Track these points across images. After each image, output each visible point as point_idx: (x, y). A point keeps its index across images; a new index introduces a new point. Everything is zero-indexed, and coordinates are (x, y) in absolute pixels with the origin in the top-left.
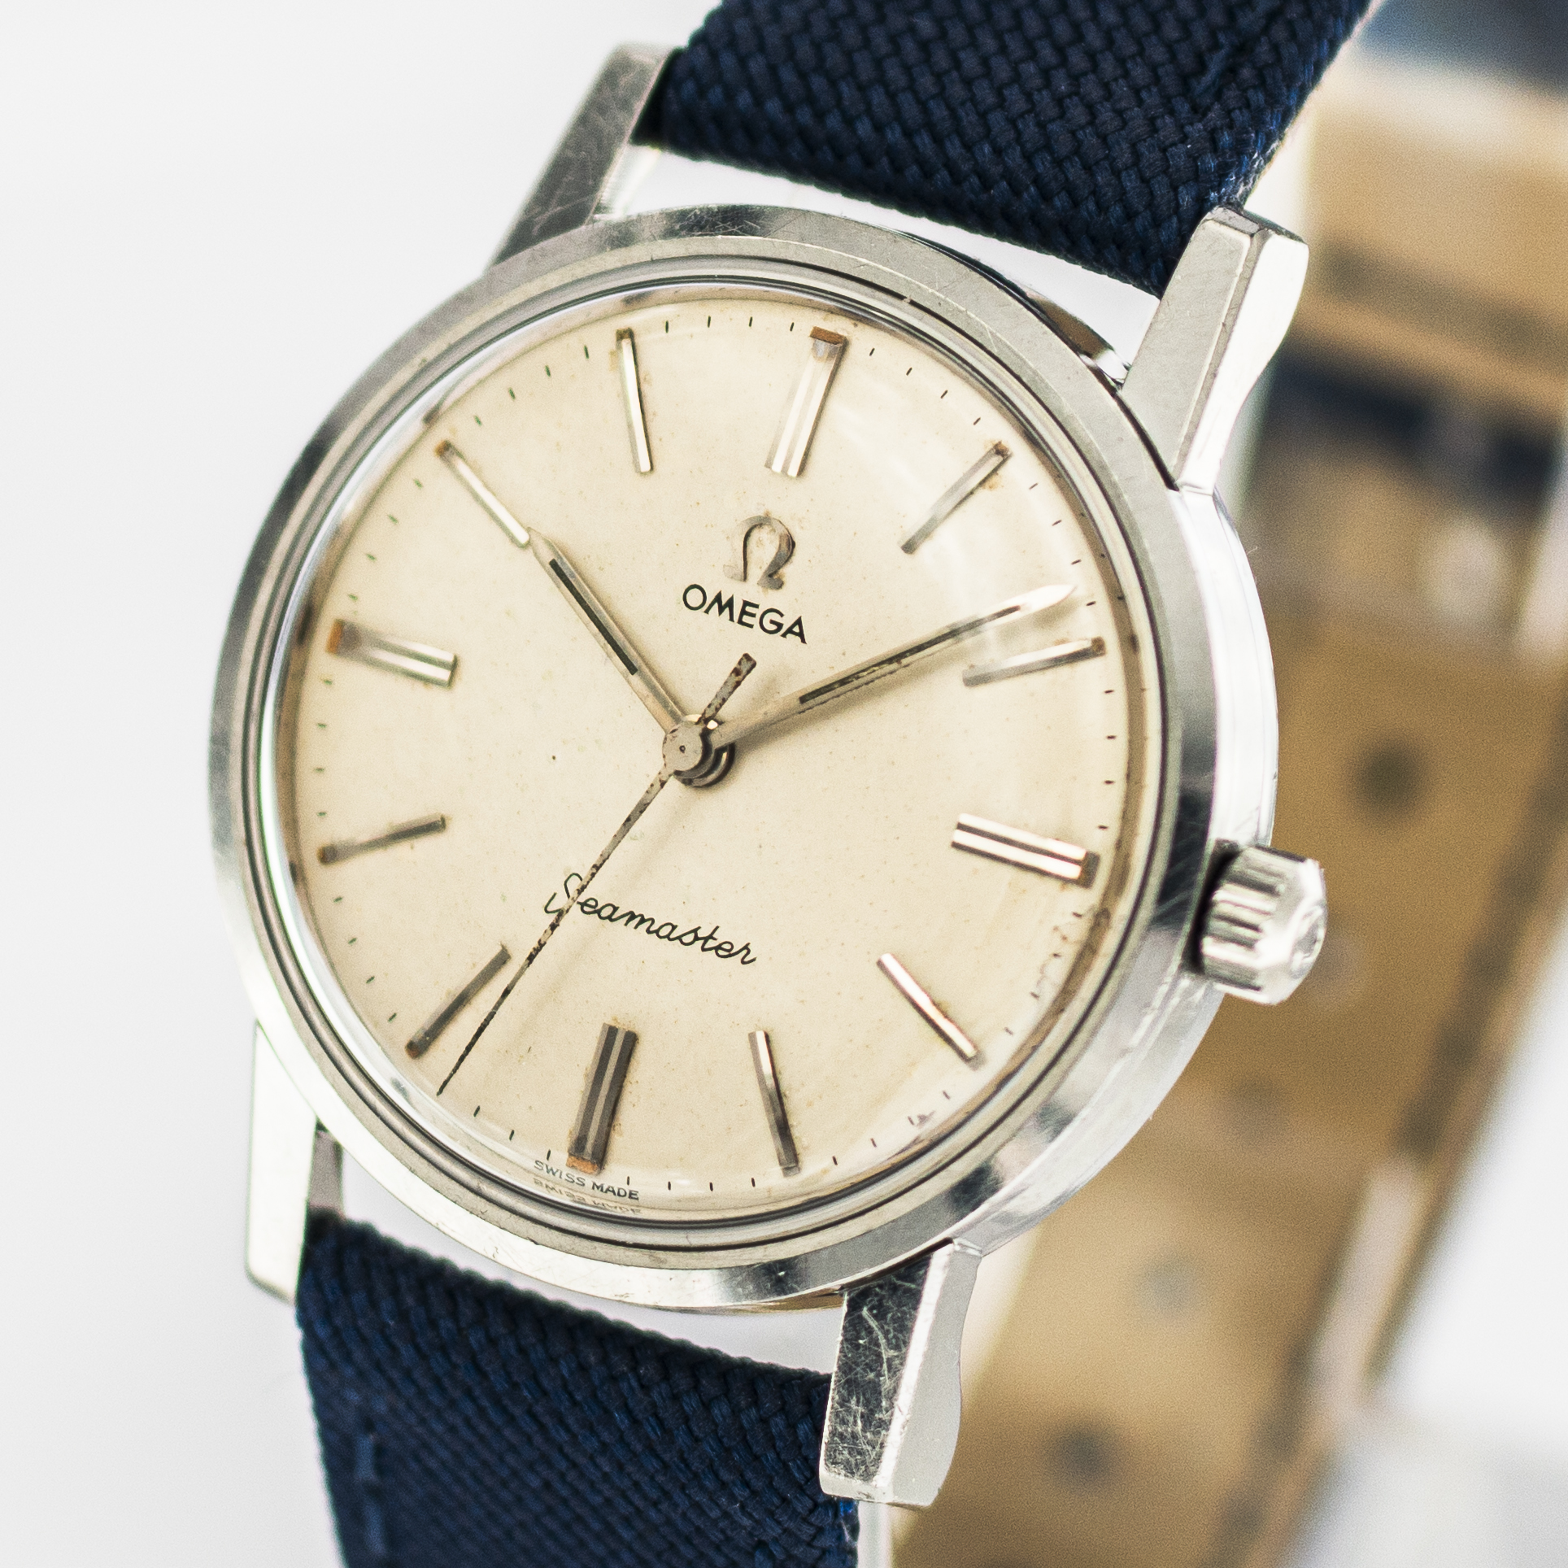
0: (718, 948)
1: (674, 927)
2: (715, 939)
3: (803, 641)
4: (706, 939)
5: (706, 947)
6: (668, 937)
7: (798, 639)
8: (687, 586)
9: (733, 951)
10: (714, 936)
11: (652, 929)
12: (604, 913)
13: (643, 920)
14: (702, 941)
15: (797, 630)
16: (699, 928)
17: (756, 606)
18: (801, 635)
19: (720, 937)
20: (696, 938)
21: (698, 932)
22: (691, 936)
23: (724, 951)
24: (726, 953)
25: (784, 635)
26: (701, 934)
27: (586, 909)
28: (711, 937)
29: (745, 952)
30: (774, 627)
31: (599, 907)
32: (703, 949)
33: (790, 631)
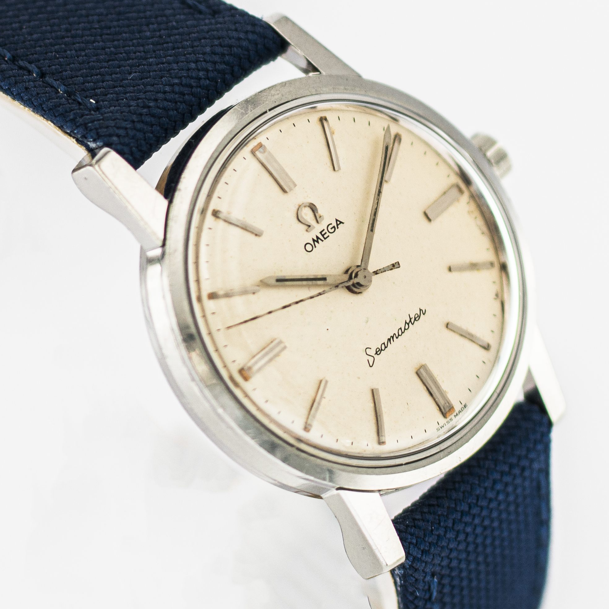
0: (415, 319)
1: (401, 329)
2: (412, 318)
3: (343, 223)
4: (410, 321)
5: (412, 322)
6: (402, 333)
7: (342, 224)
8: (304, 247)
9: (419, 315)
10: (411, 317)
11: (397, 336)
12: (383, 348)
13: (393, 337)
14: (410, 323)
15: (339, 222)
16: (406, 321)
17: (324, 230)
18: (341, 222)
19: (412, 316)
20: (408, 324)
21: (407, 322)
22: (407, 325)
23: (417, 318)
24: (418, 318)
25: (338, 228)
26: (408, 322)
27: (378, 353)
28: (410, 319)
29: (421, 311)
30: (333, 229)
31: (380, 349)
32: (413, 324)
33: (337, 225)
